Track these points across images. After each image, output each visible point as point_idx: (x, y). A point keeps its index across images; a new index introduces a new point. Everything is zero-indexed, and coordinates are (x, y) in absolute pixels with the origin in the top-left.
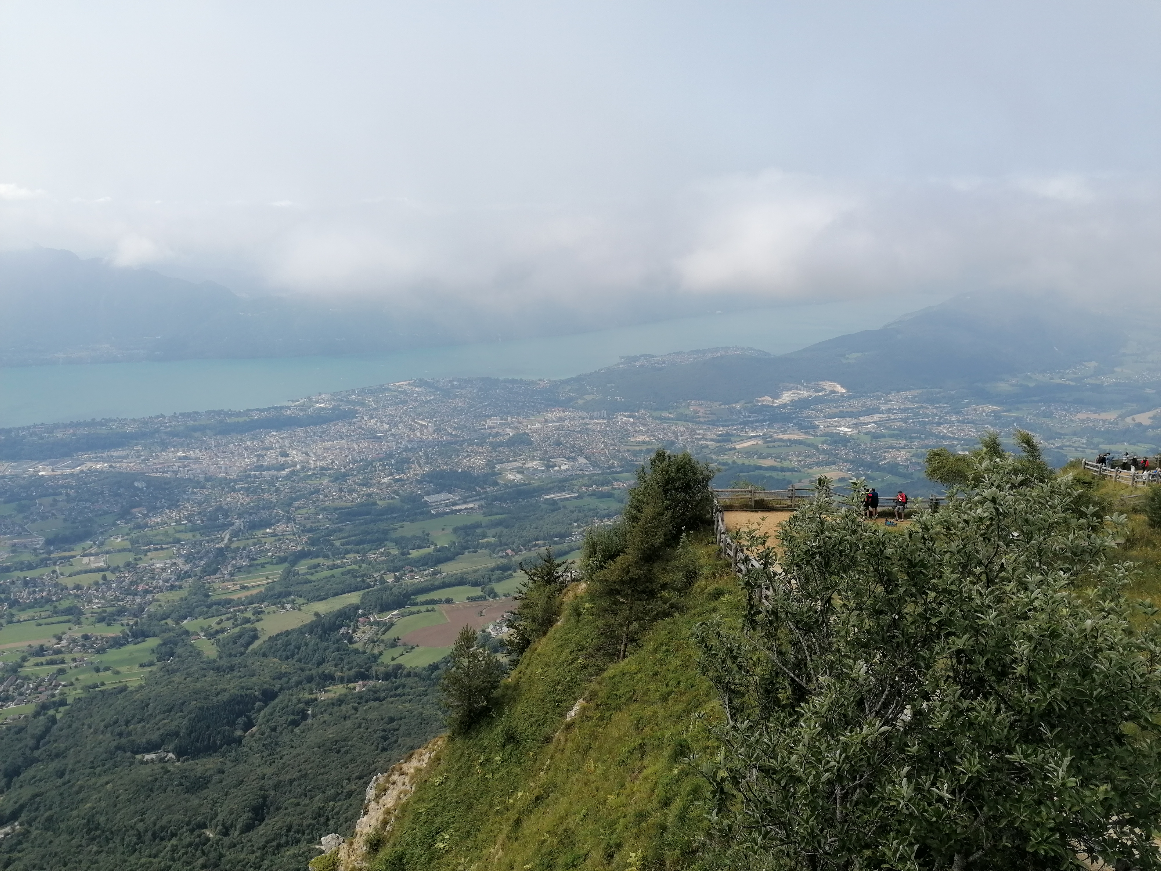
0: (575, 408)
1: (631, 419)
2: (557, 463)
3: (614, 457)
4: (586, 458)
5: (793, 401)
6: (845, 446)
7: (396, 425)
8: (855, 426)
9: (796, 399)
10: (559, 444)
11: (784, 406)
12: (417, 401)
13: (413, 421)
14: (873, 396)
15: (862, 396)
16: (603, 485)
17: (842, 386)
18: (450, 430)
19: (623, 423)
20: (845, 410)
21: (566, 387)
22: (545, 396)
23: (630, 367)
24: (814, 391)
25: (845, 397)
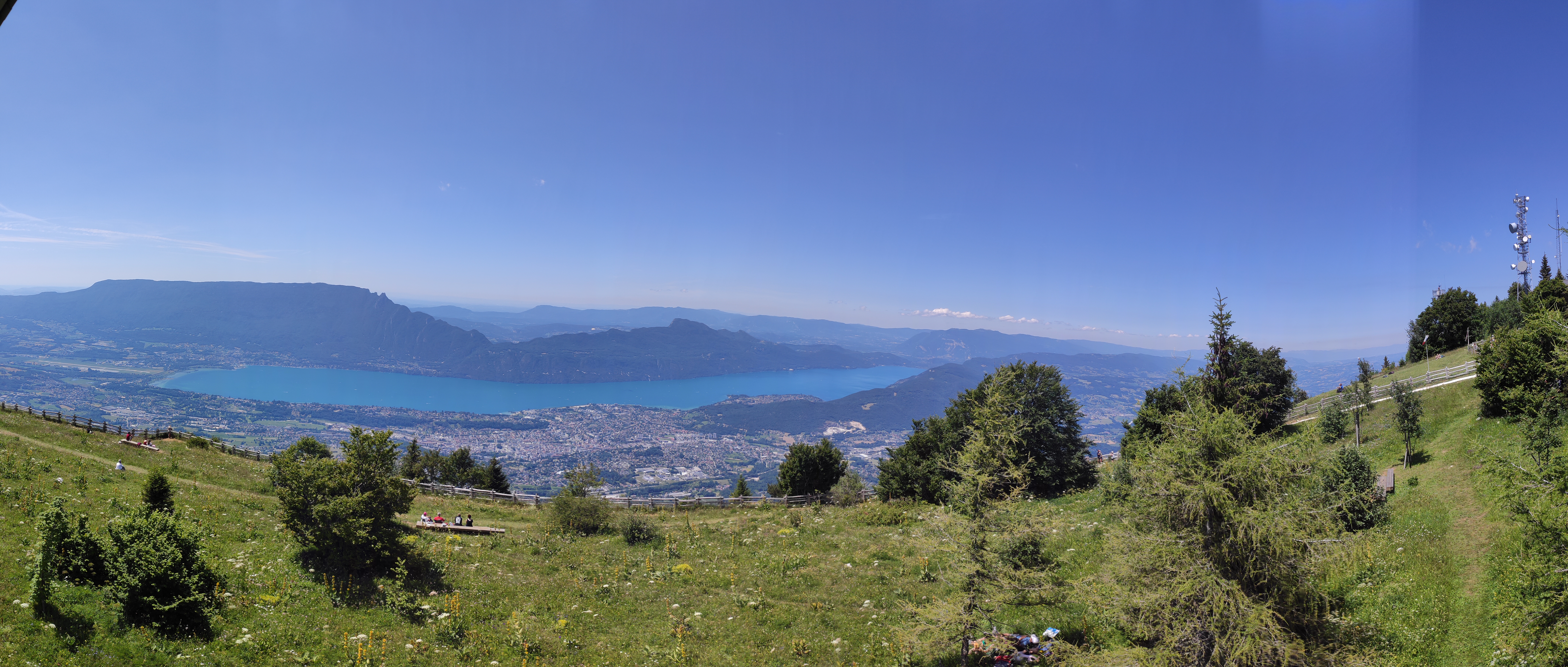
0: (695, 431)
1: (731, 441)
2: (679, 471)
3: (718, 467)
4: (700, 467)
5: (834, 434)
6: (864, 467)
7: (573, 435)
8: (870, 453)
10: (682, 456)
11: (827, 437)
12: (589, 419)
13: (585, 433)
14: (882, 434)
15: (875, 433)
16: (709, 487)
17: (863, 425)
18: (609, 441)
19: (726, 443)
20: (865, 442)
21: (691, 416)
22: (676, 421)
23: (733, 403)
24: (846, 428)
25: (865, 433)
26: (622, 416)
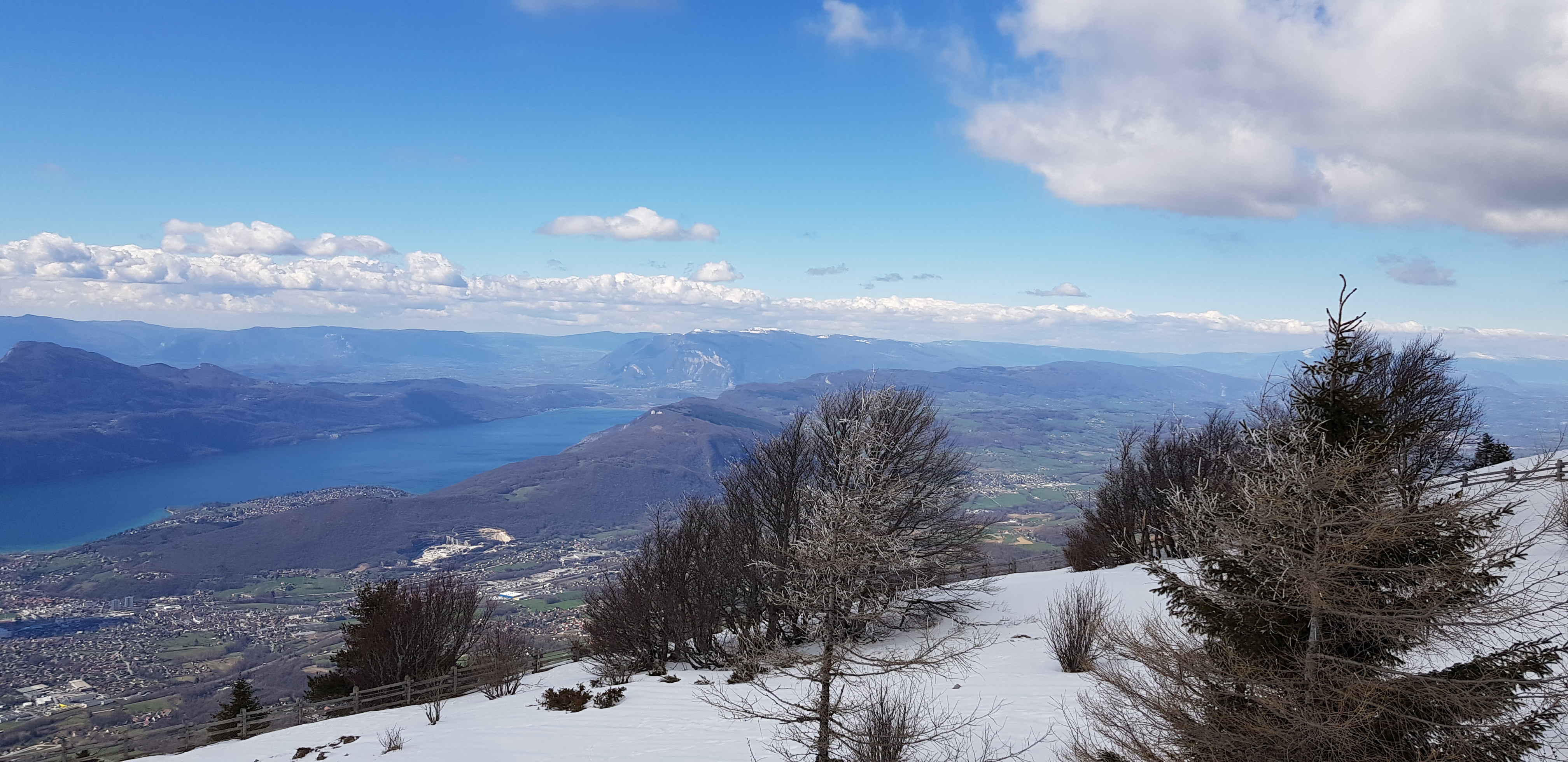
0: (77, 597)
1: (178, 607)
2: (29, 696)
3: (139, 673)
4: (86, 680)
5: (439, 560)
8: (524, 588)
9: (444, 555)
10: (38, 660)
11: (425, 568)
14: (550, 545)
15: (535, 546)
17: (509, 534)
19: (162, 614)
20: (512, 567)
21: (63, 563)
23: (183, 522)
24: (469, 542)
25: (513, 548)
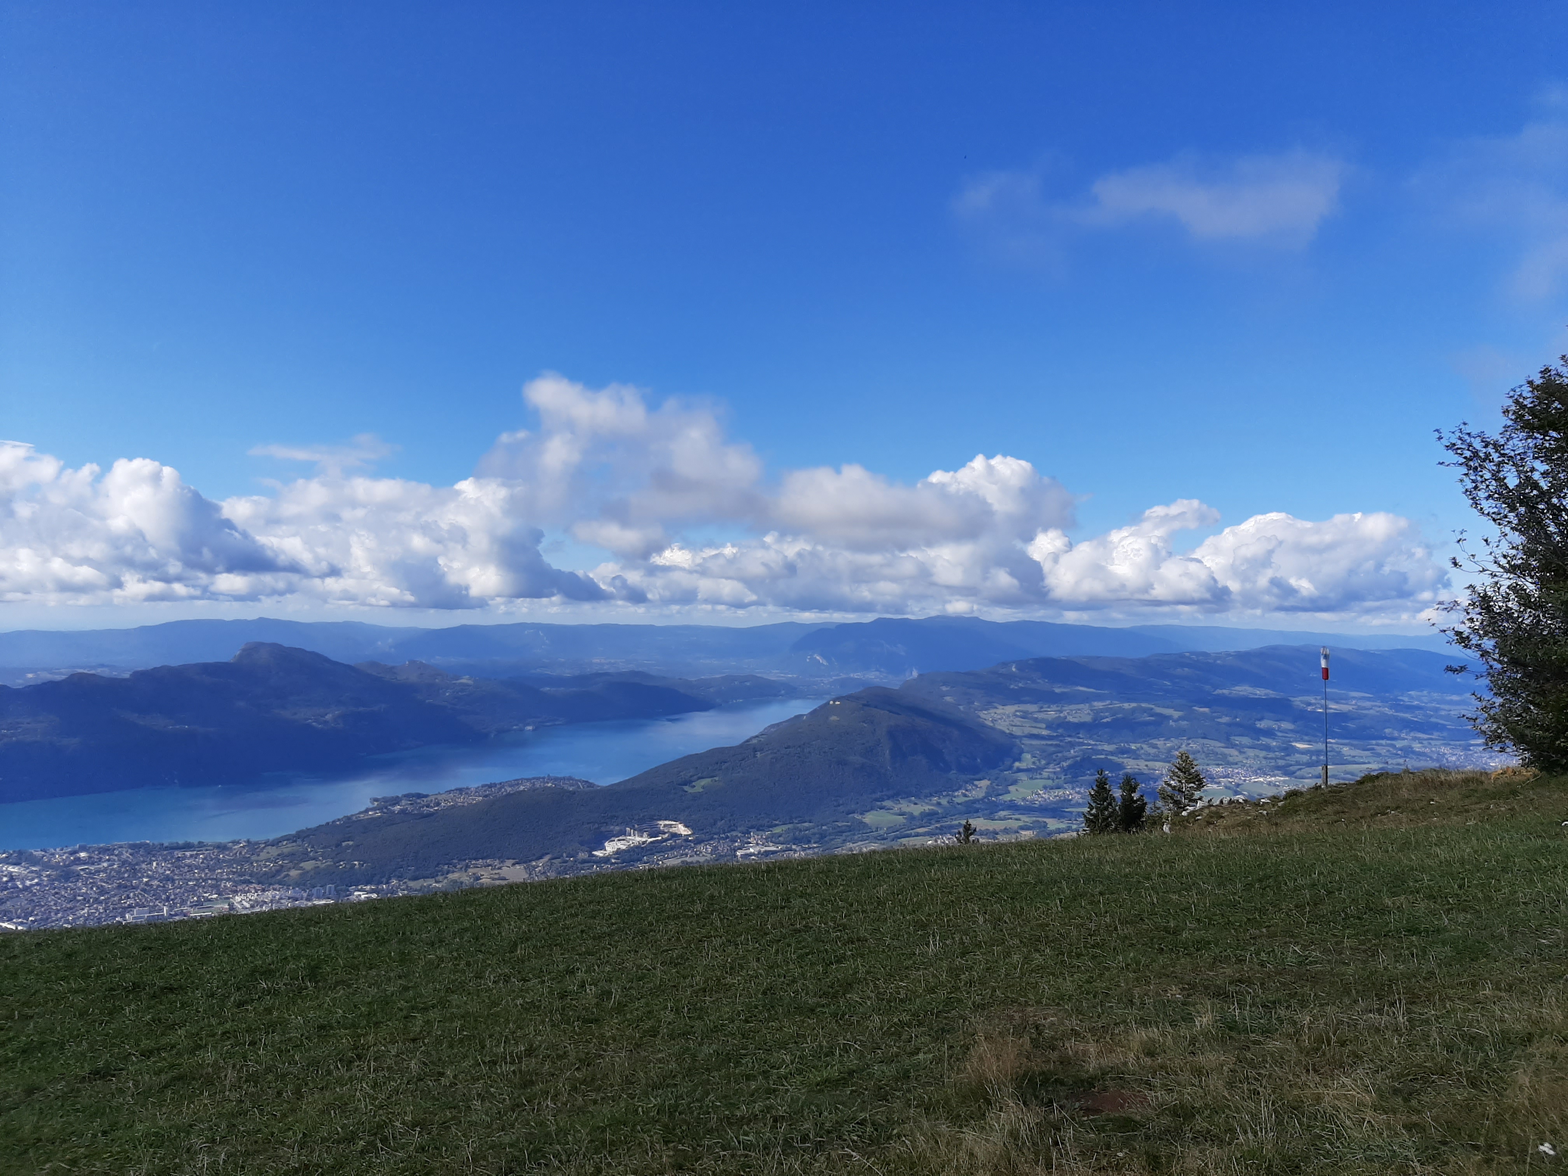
0: (284, 884)
1: (374, 896)
5: (619, 852)
9: (624, 847)
11: (606, 860)
14: (727, 837)
15: (712, 839)
17: (686, 827)
20: (688, 859)
21: (274, 851)
22: (236, 868)
23: (384, 813)
24: (648, 835)
25: (690, 841)
26: (98, 871)
